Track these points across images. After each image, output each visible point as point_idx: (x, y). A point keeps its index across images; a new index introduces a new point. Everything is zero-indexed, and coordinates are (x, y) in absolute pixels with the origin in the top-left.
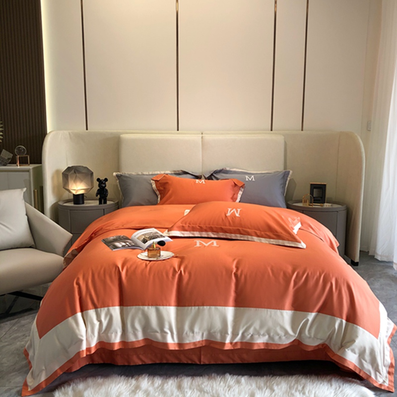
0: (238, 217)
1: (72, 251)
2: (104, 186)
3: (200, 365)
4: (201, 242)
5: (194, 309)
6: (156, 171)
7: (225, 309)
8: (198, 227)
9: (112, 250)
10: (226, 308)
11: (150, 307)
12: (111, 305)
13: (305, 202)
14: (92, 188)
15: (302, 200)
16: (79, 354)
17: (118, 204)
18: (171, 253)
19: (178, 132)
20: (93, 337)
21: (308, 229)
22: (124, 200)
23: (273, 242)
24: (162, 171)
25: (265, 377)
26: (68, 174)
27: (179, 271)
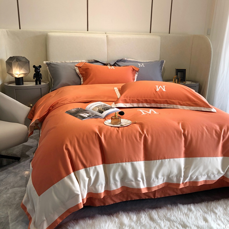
0: (165, 92)
2: (39, 71)
3: (155, 199)
4: (143, 111)
5: (159, 162)
7: (180, 160)
8: (136, 100)
9: (82, 120)
11: (127, 163)
12: (97, 164)
13: (175, 81)
16: (78, 206)
19: (88, 32)
23: (192, 108)
24: (79, 60)
26: (11, 62)
27: (143, 134)
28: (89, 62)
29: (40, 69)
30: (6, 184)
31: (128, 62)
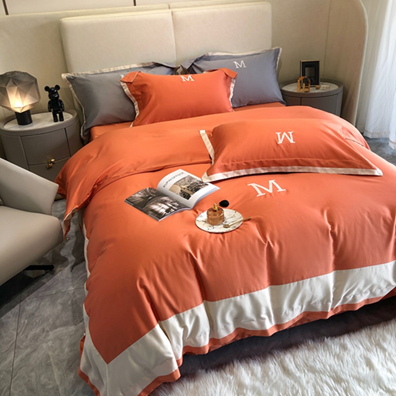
0: (294, 144)
2: (57, 96)
4: (258, 186)
8: (244, 164)
12: (195, 305)
14: (39, 101)
16: (172, 375)
19: (135, 7)
23: (341, 171)
24: (126, 65)
26: (4, 87)
27: (266, 243)
28: (144, 67)
29: (58, 91)
30: (41, 322)
31: (215, 60)
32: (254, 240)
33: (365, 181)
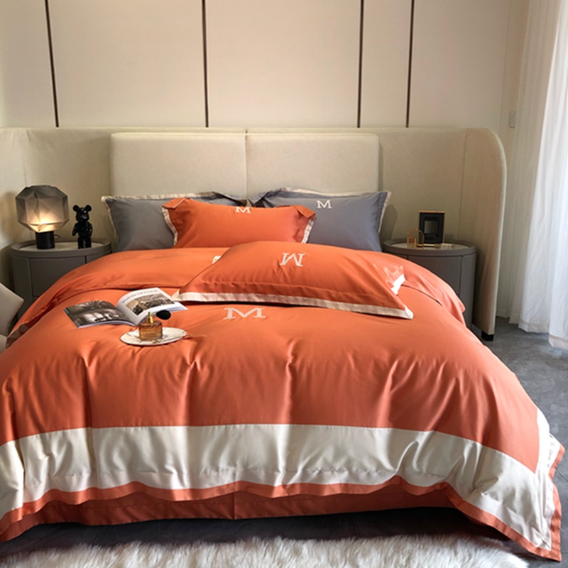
0: (300, 267)
1: (20, 327)
2: (86, 218)
3: (233, 520)
4: (235, 310)
5: (218, 430)
6: (173, 193)
7: (272, 428)
8: (232, 286)
9: (78, 326)
10: (275, 426)
11: (140, 428)
12: (69, 426)
13: (412, 241)
14: (66, 222)
15: (406, 239)
16: (10, 515)
17: (110, 248)
18: (182, 331)
20: (37, 483)
21: (417, 285)
22: (119, 241)
23: (358, 308)
24: (182, 193)
25: (343, 541)
26: (23, 198)
27: (191, 363)
31: (295, 197)
32: (177, 358)
33: (380, 321)
